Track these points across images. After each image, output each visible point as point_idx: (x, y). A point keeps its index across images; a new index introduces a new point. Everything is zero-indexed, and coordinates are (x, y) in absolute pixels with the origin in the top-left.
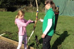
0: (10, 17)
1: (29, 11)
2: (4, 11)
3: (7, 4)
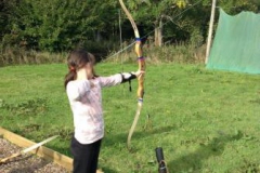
1: (148, 59)
3: (77, 37)
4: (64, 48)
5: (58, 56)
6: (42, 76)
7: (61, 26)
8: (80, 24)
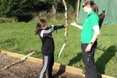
0: (27, 30)
1: (51, 19)
2: (14, 21)
3: (18, 10)
4: (13, 15)
5: (10, 19)
6: (6, 28)
7: (11, 5)
8: (19, 4)
